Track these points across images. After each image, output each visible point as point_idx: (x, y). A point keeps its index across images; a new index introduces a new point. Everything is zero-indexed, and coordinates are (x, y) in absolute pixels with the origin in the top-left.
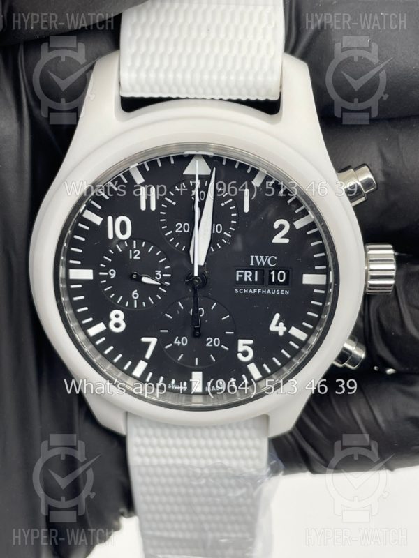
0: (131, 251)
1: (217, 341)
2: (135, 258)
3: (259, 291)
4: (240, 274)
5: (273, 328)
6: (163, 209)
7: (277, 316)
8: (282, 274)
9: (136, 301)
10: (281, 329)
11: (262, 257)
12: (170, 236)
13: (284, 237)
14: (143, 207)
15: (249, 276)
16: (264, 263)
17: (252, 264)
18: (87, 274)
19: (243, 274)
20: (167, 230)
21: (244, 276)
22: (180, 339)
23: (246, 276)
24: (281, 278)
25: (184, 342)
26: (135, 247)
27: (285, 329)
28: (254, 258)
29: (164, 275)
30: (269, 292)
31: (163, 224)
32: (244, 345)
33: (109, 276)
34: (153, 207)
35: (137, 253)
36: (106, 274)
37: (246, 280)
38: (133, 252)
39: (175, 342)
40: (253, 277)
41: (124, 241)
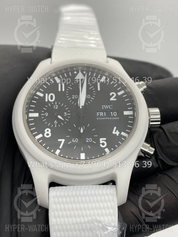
0: (54, 106)
1: (91, 139)
2: (56, 108)
3: (107, 118)
4: (98, 113)
5: (114, 133)
6: (67, 91)
7: (115, 128)
8: (115, 113)
9: (56, 125)
10: (117, 133)
11: (106, 106)
12: (70, 100)
13: (114, 98)
14: (60, 90)
15: (102, 114)
16: (107, 108)
17: (103, 108)
18: (36, 115)
19: (100, 113)
20: (69, 98)
21: (100, 114)
22: (75, 140)
23: (101, 114)
24: (115, 115)
25: (77, 141)
26: (56, 104)
27: (119, 133)
28: (104, 106)
29: (68, 114)
30: (111, 118)
31: (67, 96)
32: (102, 140)
33: (45, 115)
34: (63, 90)
35: (57, 106)
36: (44, 114)
37: (101, 116)
38: (55, 106)
39: (73, 141)
40: (104, 114)
41: (52, 102)
